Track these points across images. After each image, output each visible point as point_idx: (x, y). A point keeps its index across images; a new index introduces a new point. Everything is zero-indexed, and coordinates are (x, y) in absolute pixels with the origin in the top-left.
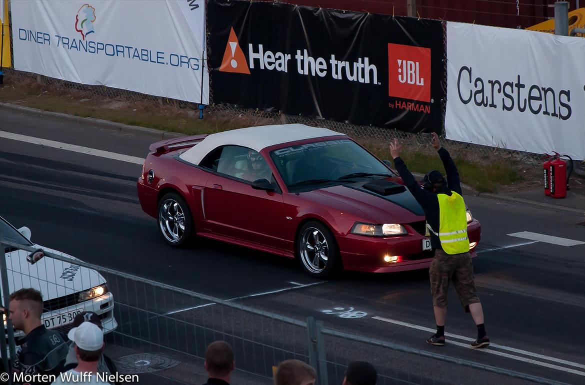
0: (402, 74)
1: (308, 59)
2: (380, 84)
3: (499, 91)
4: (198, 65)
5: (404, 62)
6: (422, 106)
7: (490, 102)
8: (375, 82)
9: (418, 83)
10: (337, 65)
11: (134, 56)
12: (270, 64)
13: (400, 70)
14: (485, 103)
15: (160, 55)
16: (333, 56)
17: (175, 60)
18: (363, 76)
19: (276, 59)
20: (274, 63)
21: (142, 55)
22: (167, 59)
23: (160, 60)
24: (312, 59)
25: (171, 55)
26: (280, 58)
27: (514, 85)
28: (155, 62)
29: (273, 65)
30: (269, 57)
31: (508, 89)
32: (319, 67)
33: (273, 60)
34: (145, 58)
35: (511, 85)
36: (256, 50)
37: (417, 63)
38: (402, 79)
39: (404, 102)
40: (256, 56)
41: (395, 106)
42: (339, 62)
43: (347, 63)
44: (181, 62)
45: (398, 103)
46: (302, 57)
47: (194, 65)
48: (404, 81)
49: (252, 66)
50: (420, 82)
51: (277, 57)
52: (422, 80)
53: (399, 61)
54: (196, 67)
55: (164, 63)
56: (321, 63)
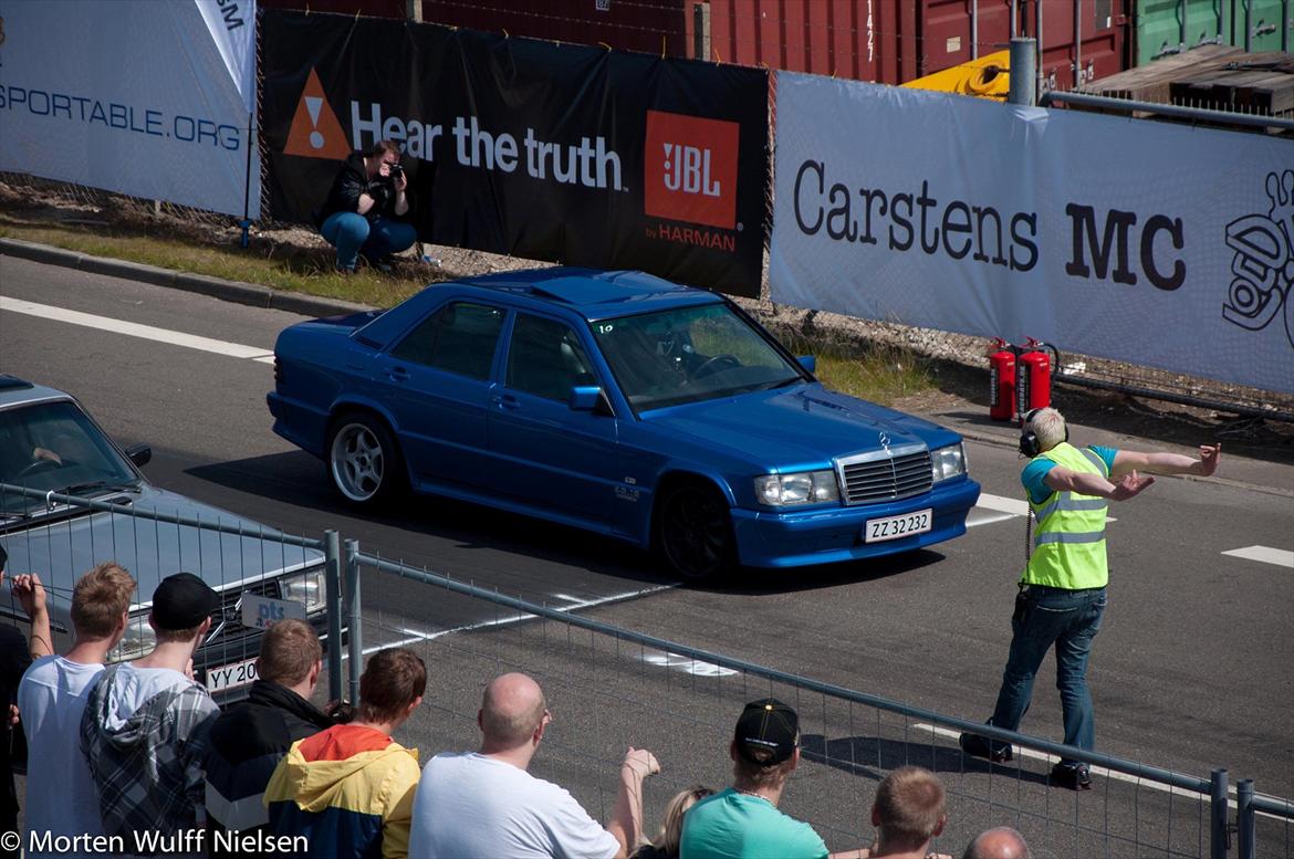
0: (672, 172)
1: (479, 136)
2: (627, 190)
4: (237, 141)
5: (678, 148)
6: (717, 236)
8: (618, 186)
10: (536, 151)
13: (667, 165)
15: (152, 117)
16: (530, 132)
17: (185, 129)
18: (593, 174)
19: (409, 134)
20: (405, 142)
21: (112, 115)
22: (167, 126)
23: (152, 127)
24: (487, 137)
25: (178, 117)
26: (415, 132)
28: (142, 131)
30: (395, 128)
32: (501, 151)
33: (402, 135)
36: (366, 115)
37: (707, 153)
38: (672, 183)
39: (677, 229)
40: (366, 125)
41: (658, 235)
42: (541, 144)
43: (557, 147)
44: (200, 133)
45: (665, 228)
46: (467, 132)
50: (711, 189)
51: (410, 129)
52: (717, 185)
53: (668, 148)
55: (161, 134)
56: (506, 145)
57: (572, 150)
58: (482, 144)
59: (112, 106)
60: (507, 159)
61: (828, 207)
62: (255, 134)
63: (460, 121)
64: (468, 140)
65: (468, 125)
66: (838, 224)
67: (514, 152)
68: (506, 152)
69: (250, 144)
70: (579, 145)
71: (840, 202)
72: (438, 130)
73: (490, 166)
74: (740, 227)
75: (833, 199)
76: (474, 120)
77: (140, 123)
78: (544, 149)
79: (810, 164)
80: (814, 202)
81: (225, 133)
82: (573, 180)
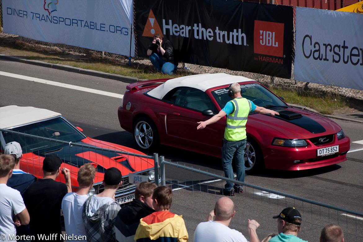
0: (262, 39)
1: (201, 29)
2: (248, 45)
3: (331, 50)
4: (128, 32)
5: (265, 32)
6: (277, 59)
7: (324, 57)
8: (245, 44)
9: (274, 45)
10: (219, 34)
11: (85, 26)
12: (176, 32)
13: (261, 37)
14: (321, 58)
15: (102, 26)
16: (217, 28)
17: (112, 29)
18: (237, 41)
19: (180, 29)
20: (179, 32)
21: (90, 25)
22: (107, 28)
23: (102, 29)
24: (204, 30)
25: (110, 25)
26: (183, 28)
27: (341, 47)
28: (99, 30)
29: (179, 33)
30: (176, 28)
31: (337, 50)
32: (208, 34)
33: (178, 29)
34: (92, 27)
35: (339, 47)
36: (167, 24)
37: (274, 33)
38: (263, 43)
39: (264, 57)
40: (168, 27)
41: (258, 60)
42: (221, 32)
43: (226, 32)
44: (117, 30)
45: (260, 57)
46: (198, 28)
47: (125, 32)
48: (264, 44)
49: (165, 33)
50: (275, 44)
51: (181, 27)
52: (277, 43)
53: (261, 32)
54: (126, 33)
55: (105, 31)
56: (210, 32)
57: (231, 33)
58: (202, 32)
59: (90, 22)
60: (210, 37)
61: (313, 50)
62: (133, 30)
63: (195, 25)
64: (198, 31)
65: (198, 26)
66: (316, 54)
67: (212, 34)
68: (210, 34)
69: (131, 33)
70: (233, 32)
71: (317, 48)
72: (190, 28)
73: (205, 39)
74: (285, 56)
75: (315, 47)
76: (200, 24)
77: (98, 27)
78: (222, 33)
79: (307, 36)
80: (309, 48)
81: (124, 30)
82: (231, 43)
